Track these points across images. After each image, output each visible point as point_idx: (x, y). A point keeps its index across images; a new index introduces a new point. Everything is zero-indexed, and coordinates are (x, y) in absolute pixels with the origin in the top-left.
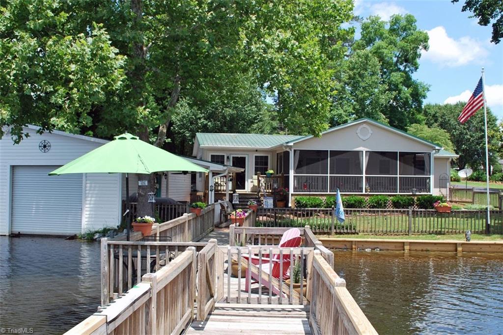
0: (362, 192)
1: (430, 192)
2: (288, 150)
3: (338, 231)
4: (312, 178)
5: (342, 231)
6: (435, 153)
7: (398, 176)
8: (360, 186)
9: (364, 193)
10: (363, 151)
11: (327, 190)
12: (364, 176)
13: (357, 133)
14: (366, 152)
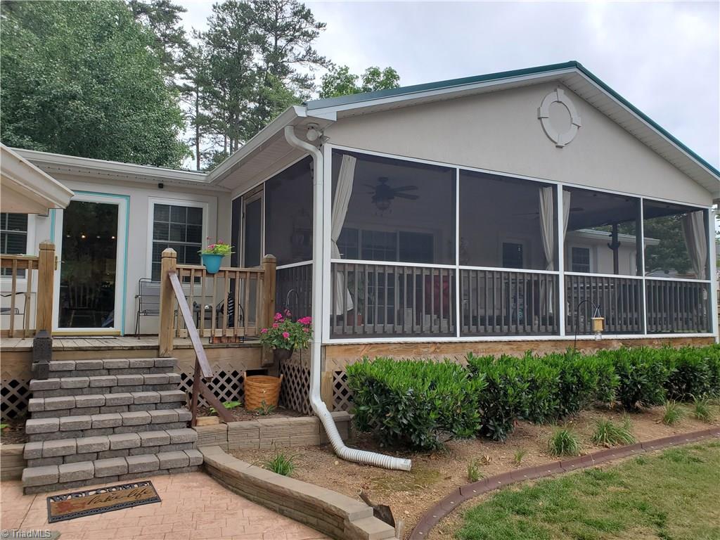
0: (558, 333)
1: (710, 331)
2: (309, 146)
7: (644, 277)
8: (551, 311)
9: (562, 336)
10: (555, 187)
11: (452, 328)
12: (561, 273)
13: (540, 118)
14: (565, 188)
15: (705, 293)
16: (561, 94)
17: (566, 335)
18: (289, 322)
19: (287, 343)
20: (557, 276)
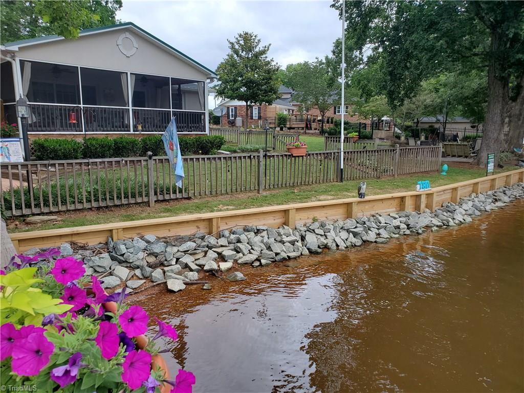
0: (130, 131)
1: (205, 132)
2: (9, 59)
3: (161, 198)
4: (43, 109)
5: (167, 197)
6: (209, 83)
7: (171, 110)
8: (126, 122)
9: (132, 132)
10: (127, 73)
11: (81, 129)
12: (131, 108)
13: (118, 45)
14: (131, 73)
15: (203, 117)
16: (128, 35)
17: (134, 131)
18: (8, 125)
19: (8, 132)
20: (129, 109)
